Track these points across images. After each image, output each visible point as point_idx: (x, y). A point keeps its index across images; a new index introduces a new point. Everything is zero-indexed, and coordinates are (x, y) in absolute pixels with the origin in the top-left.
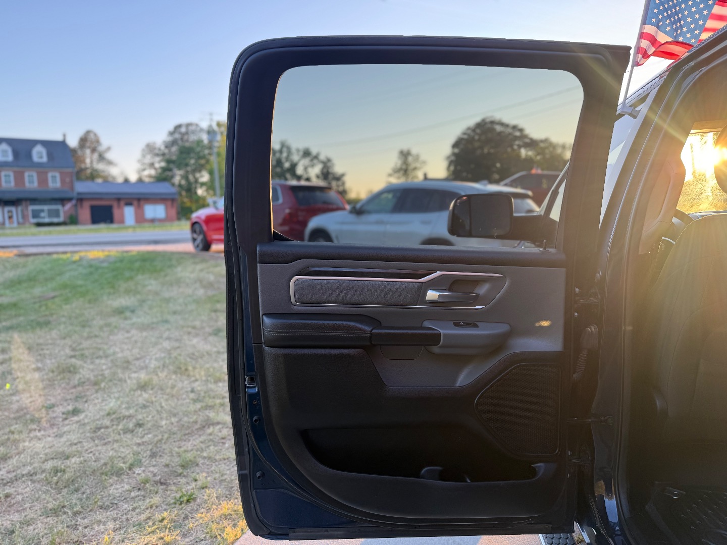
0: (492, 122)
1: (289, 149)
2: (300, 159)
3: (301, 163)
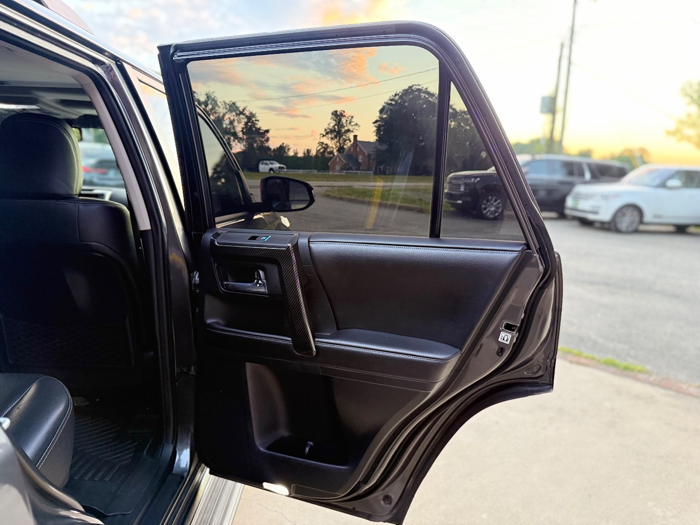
0: (419, 90)
1: (215, 102)
2: (226, 112)
3: (227, 116)
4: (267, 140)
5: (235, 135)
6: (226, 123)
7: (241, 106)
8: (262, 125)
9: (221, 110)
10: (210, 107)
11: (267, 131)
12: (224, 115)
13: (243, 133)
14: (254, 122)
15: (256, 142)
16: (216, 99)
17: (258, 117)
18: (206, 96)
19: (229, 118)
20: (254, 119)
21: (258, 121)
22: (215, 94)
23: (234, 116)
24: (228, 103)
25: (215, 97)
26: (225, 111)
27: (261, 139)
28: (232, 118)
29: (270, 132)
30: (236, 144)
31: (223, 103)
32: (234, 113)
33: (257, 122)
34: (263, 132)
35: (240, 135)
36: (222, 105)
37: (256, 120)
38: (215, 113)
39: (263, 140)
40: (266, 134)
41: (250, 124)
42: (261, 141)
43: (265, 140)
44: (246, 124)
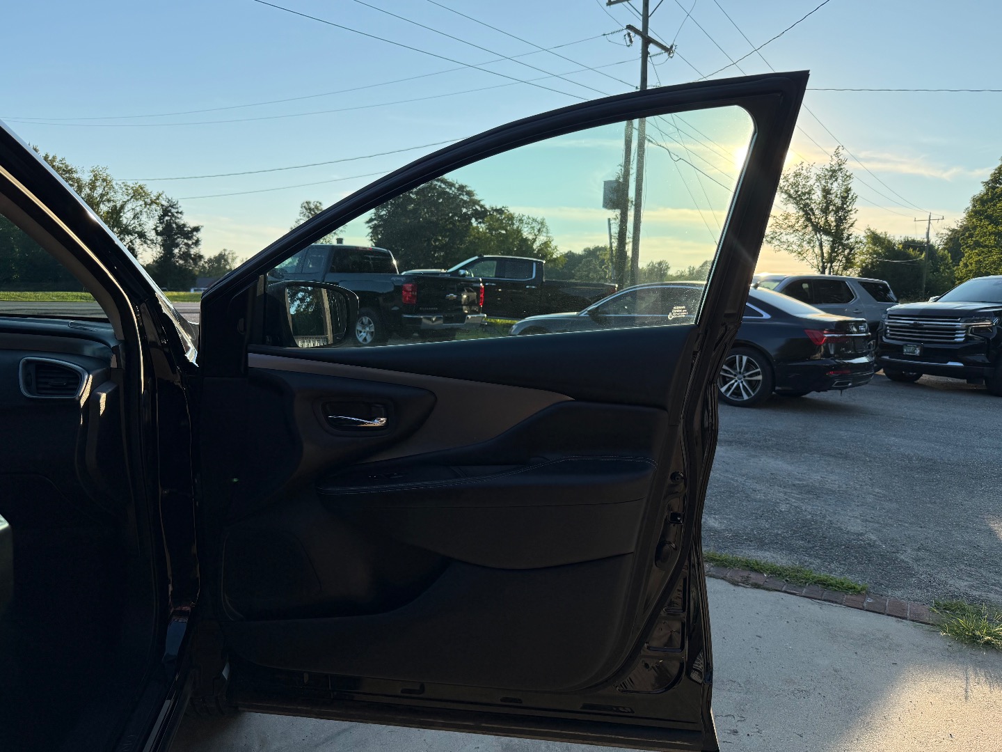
1: (108, 183)
2: (128, 200)
3: (129, 206)
4: (197, 243)
5: (142, 235)
6: (126, 217)
7: (153, 190)
8: (188, 220)
9: (119, 198)
10: (99, 191)
11: (197, 229)
12: (125, 203)
13: (158, 233)
14: (175, 214)
15: (177, 245)
16: (109, 178)
17: (182, 206)
18: (92, 175)
19: (133, 209)
20: (173, 210)
21: (181, 213)
22: (107, 171)
23: (141, 205)
24: (132, 185)
25: (107, 175)
26: (126, 198)
27: (186, 241)
28: (138, 209)
29: (202, 230)
30: (144, 250)
31: (122, 186)
32: (141, 202)
33: (179, 215)
34: (190, 229)
35: (151, 235)
36: (121, 188)
37: (177, 212)
38: (109, 201)
39: (190, 242)
40: (195, 233)
41: (167, 218)
42: (186, 244)
43: (193, 243)
44: (161, 218)
